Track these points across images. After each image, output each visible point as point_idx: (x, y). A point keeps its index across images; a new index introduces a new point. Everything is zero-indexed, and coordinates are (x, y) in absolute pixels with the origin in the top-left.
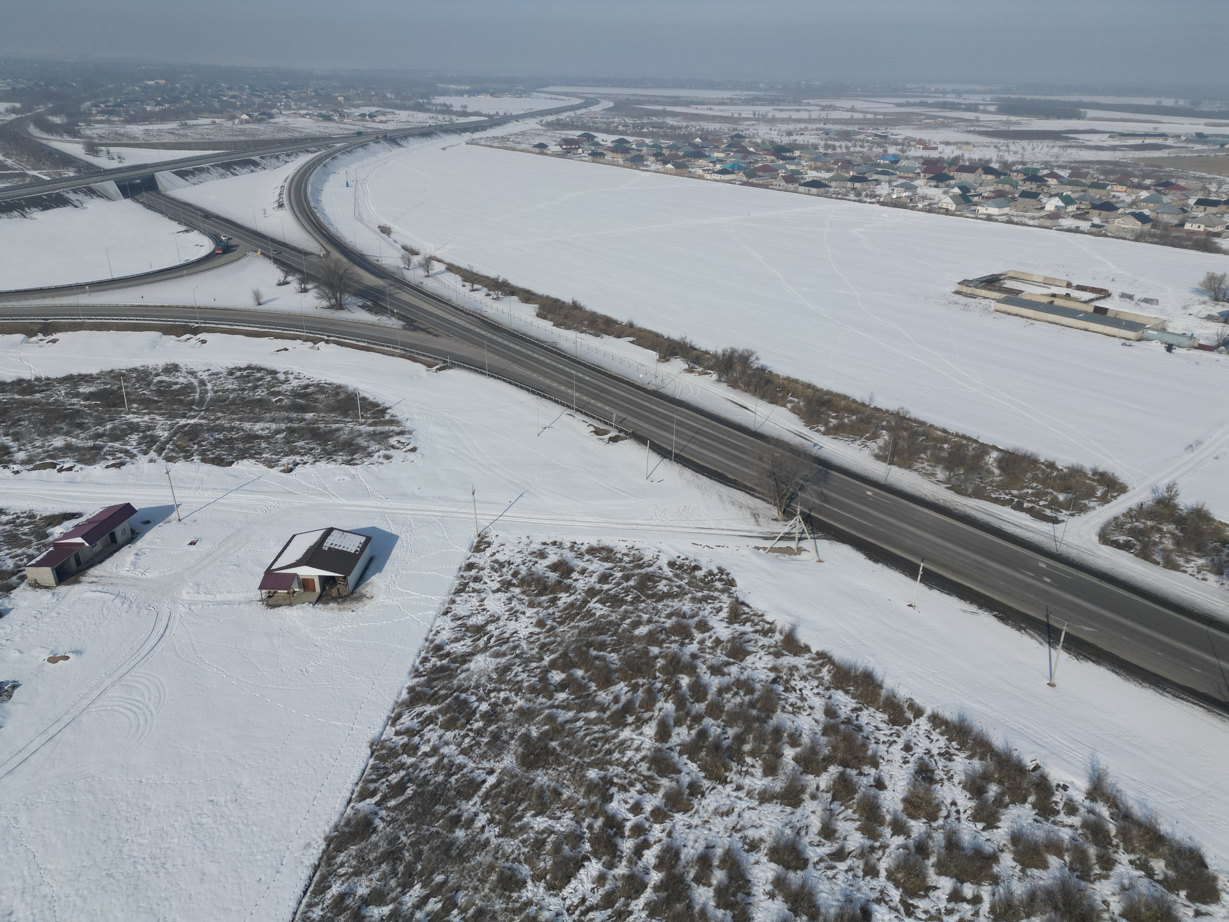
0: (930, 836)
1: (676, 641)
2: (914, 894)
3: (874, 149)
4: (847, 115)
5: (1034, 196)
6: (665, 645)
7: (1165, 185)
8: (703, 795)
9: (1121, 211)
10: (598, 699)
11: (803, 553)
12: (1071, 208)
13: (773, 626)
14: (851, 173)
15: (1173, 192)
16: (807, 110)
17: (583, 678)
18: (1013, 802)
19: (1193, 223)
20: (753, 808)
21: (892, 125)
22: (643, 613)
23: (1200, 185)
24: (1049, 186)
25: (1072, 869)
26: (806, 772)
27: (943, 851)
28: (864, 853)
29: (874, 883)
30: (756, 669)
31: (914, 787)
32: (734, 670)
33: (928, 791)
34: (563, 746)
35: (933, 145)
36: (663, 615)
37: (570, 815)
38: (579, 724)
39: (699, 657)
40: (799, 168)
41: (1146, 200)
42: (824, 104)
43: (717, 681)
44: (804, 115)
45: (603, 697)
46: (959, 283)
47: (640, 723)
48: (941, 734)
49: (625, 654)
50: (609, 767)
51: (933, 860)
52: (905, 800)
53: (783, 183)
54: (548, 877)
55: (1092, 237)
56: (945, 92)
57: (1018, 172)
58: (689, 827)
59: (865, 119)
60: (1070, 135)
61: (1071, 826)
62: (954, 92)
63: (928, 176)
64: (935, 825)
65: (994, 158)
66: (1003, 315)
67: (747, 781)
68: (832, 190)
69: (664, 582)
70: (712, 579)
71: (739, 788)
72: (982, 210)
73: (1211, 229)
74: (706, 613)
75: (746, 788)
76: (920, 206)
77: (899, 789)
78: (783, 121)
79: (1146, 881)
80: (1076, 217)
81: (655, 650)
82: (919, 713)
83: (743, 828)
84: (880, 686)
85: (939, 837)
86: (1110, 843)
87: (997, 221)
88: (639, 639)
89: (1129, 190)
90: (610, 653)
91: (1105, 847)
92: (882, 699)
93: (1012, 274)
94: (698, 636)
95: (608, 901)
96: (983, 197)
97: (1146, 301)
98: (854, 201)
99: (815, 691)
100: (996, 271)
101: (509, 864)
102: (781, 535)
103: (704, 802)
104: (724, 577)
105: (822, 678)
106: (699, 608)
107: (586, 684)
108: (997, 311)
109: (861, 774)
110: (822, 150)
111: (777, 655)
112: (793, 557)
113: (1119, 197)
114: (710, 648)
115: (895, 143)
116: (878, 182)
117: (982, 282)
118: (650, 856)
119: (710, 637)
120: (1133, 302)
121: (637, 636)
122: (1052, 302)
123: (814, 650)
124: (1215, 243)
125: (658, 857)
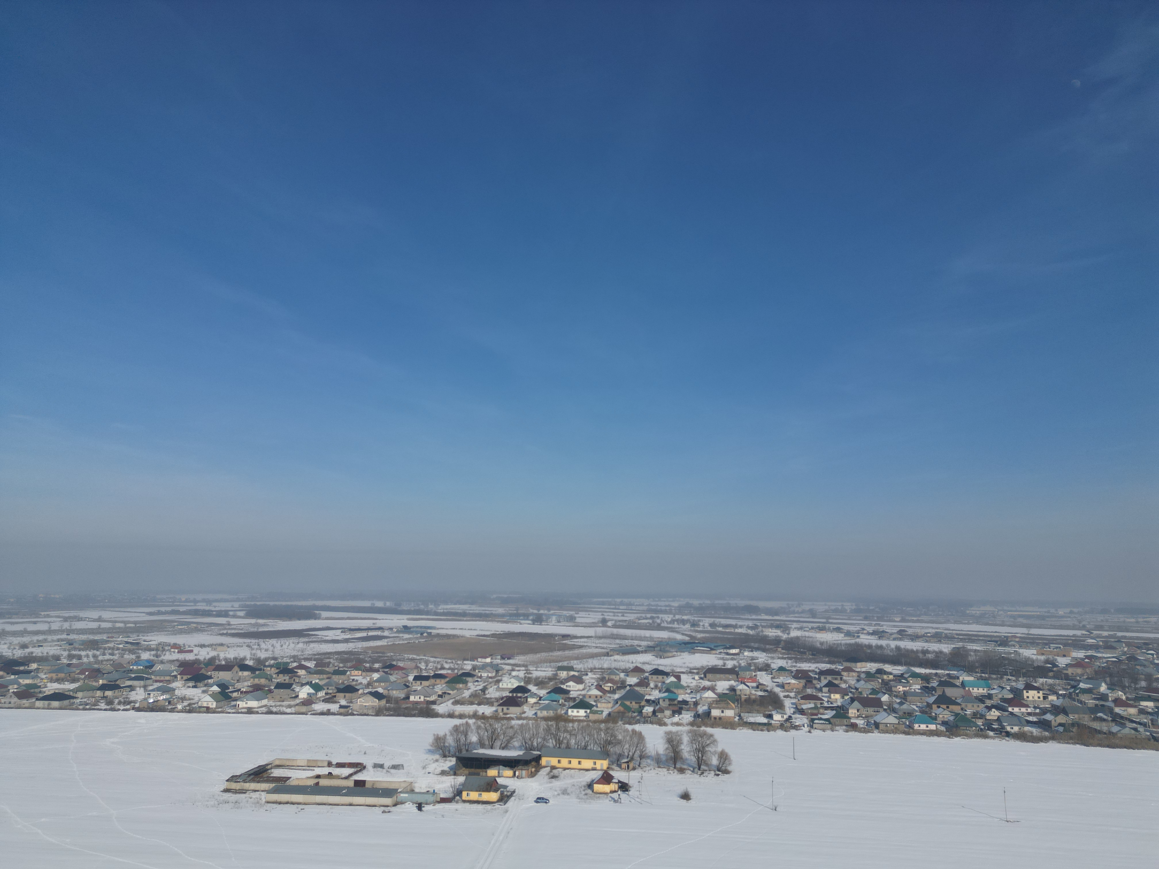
3: (126, 656)
4: (94, 625)
5: (287, 686)
7: (390, 667)
9: (361, 692)
12: (321, 694)
14: (101, 682)
15: (396, 672)
16: (46, 622)
19: (415, 695)
21: (144, 632)
23: (414, 665)
24: (299, 677)
35: (187, 649)
40: (37, 681)
41: (379, 680)
42: (67, 615)
44: (44, 627)
46: (227, 781)
53: (15, 700)
55: (342, 717)
56: (195, 602)
57: (271, 666)
59: (114, 628)
60: (311, 633)
62: (204, 601)
63: (185, 677)
65: (248, 656)
66: (275, 805)
68: (78, 701)
72: (242, 704)
73: (428, 699)
76: (180, 707)
78: (14, 634)
80: (326, 701)
87: (257, 713)
89: (364, 674)
93: (277, 763)
96: (242, 692)
97: (395, 767)
98: (105, 710)
100: (262, 763)
108: (268, 802)
110: (65, 661)
113: (357, 681)
115: (149, 649)
116: (132, 688)
117: (250, 775)
120: (384, 771)
122: (317, 784)
124: (434, 710)
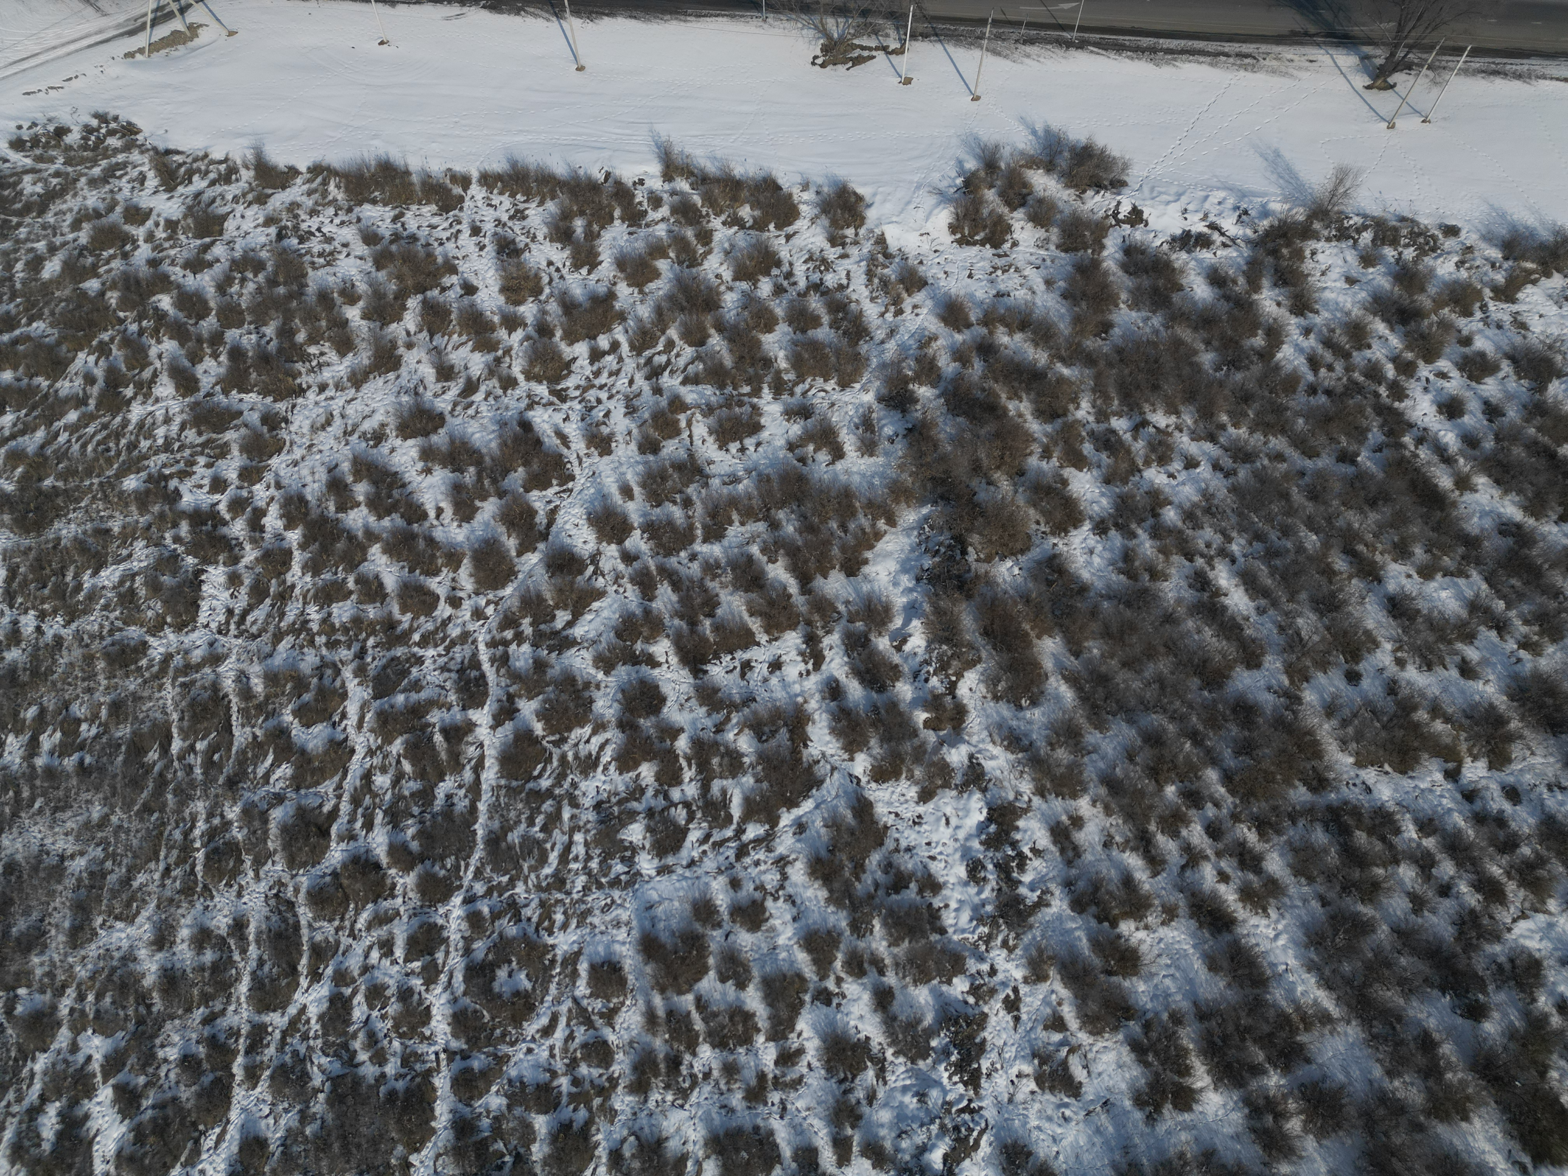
0: (544, 312)
1: (113, 257)
2: (558, 379)
6: (102, 270)
8: (287, 421)
10: (62, 393)
11: (200, 31)
13: (230, 163)
17: (18, 380)
18: (603, 227)
20: (353, 400)
22: (33, 241)
25: (680, 263)
26: (385, 324)
27: (564, 319)
28: (492, 370)
29: (518, 392)
30: (247, 233)
31: (504, 269)
32: (219, 250)
33: (520, 265)
34: (63, 476)
36: (66, 230)
37: (140, 544)
38: (63, 438)
39: (161, 261)
43: (207, 278)
45: (66, 387)
47: (145, 389)
48: (501, 193)
49: (52, 313)
50: (146, 463)
51: (559, 334)
52: (503, 290)
54: (169, 620)
58: (295, 464)
61: (663, 220)
64: (543, 297)
67: (327, 375)
69: (27, 179)
70: (98, 138)
71: (323, 388)
74: (126, 192)
75: (331, 382)
77: (490, 282)
79: (741, 234)
81: (92, 285)
82: (465, 181)
83: (356, 426)
84: (407, 173)
85: (553, 307)
86: (701, 216)
88: (57, 282)
90: (29, 324)
91: (699, 223)
92: (418, 188)
94: (139, 232)
95: (258, 593)
99: (337, 221)
101: (109, 640)
102: (150, 16)
103: (293, 428)
104: (113, 125)
105: (335, 200)
106: (112, 191)
107: (29, 385)
109: (444, 290)
111: (262, 200)
112: (190, 44)
114: (167, 239)
118: (272, 521)
119: (157, 225)
121: (51, 281)
123: (303, 169)
125: (281, 517)
